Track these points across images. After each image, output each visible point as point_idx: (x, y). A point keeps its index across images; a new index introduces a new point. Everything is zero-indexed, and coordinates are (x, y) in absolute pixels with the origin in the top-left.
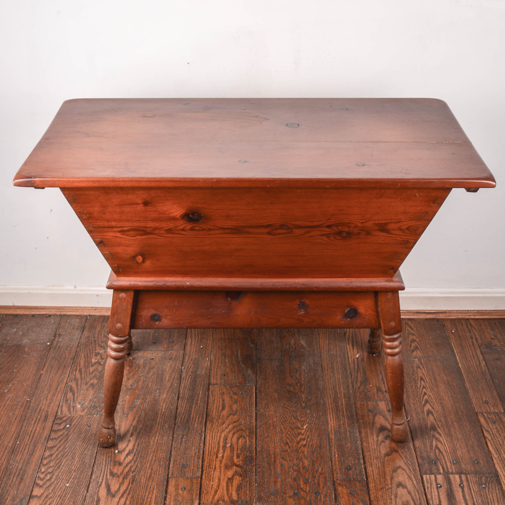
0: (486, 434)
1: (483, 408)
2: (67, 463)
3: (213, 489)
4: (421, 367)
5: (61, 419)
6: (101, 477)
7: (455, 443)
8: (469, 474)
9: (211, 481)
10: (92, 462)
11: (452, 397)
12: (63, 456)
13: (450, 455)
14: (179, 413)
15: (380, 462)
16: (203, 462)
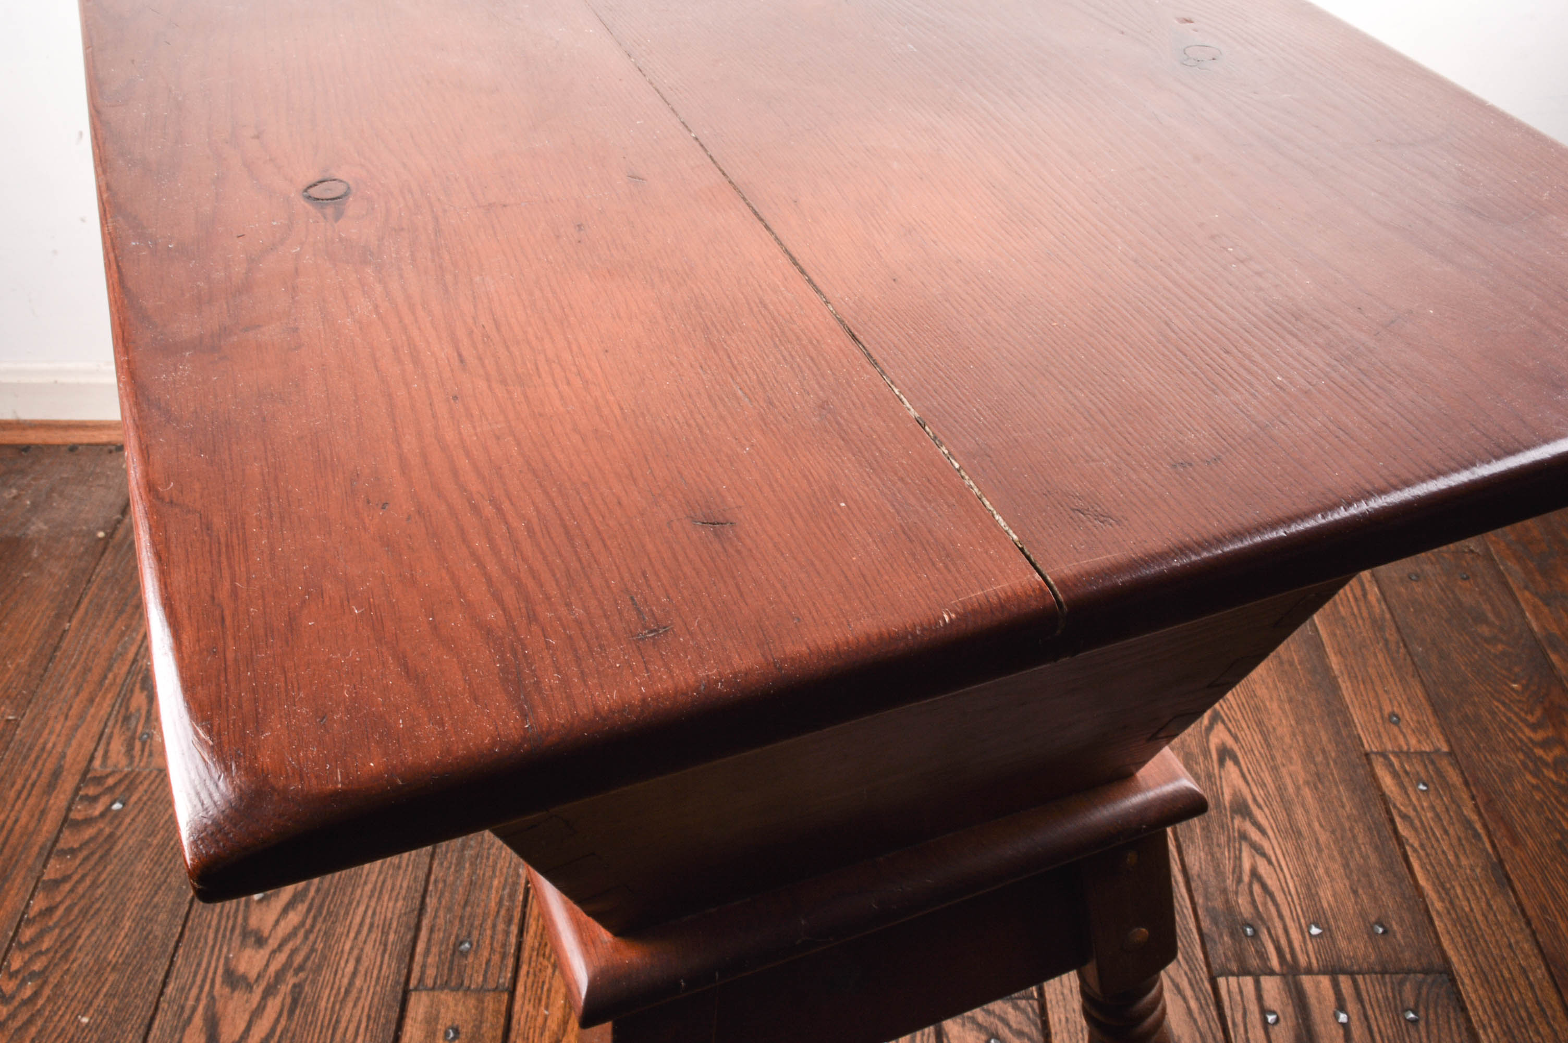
1: (1385, 739)
3: (547, 1033)
5: (99, 780)
6: (195, 991)
7: (1311, 861)
8: (1360, 972)
9: (543, 1003)
11: (1290, 700)
12: (84, 912)
16: (520, 936)
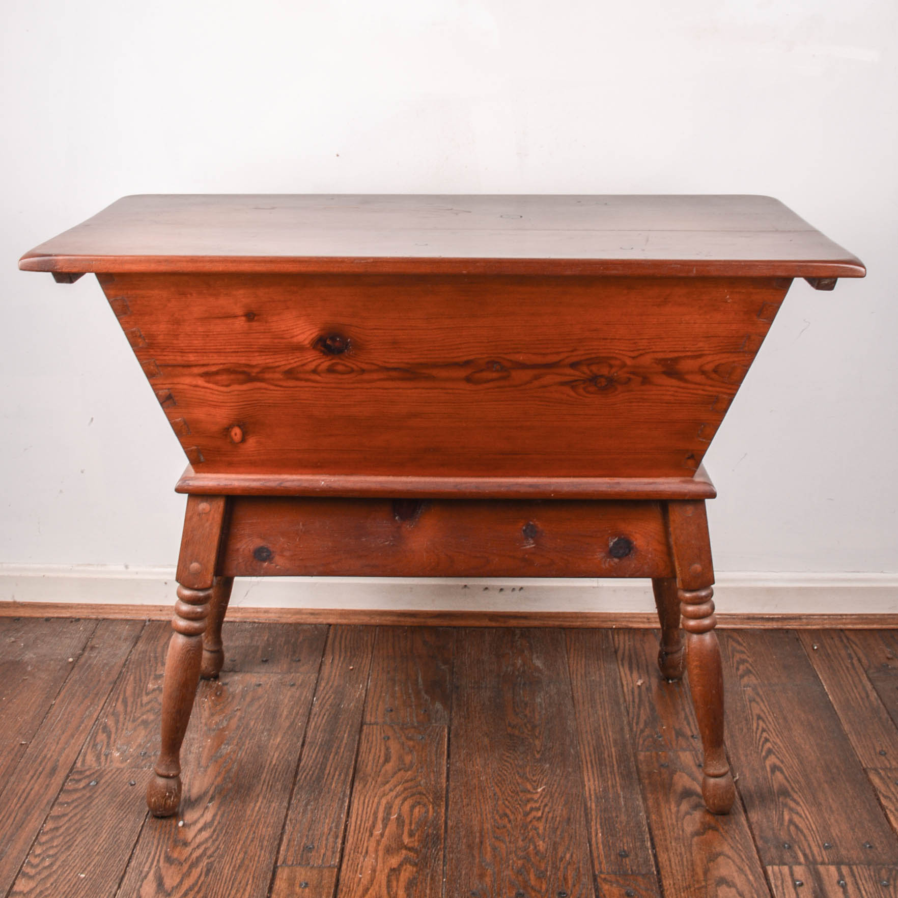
0: (884, 801)
1: (876, 762)
3: (361, 886)
4: (758, 700)
5: (81, 772)
6: (148, 865)
8: (855, 864)
9: (358, 872)
10: (133, 840)
12: (78, 830)
13: (816, 834)
14: (303, 767)
15: (684, 845)
16: (343, 843)
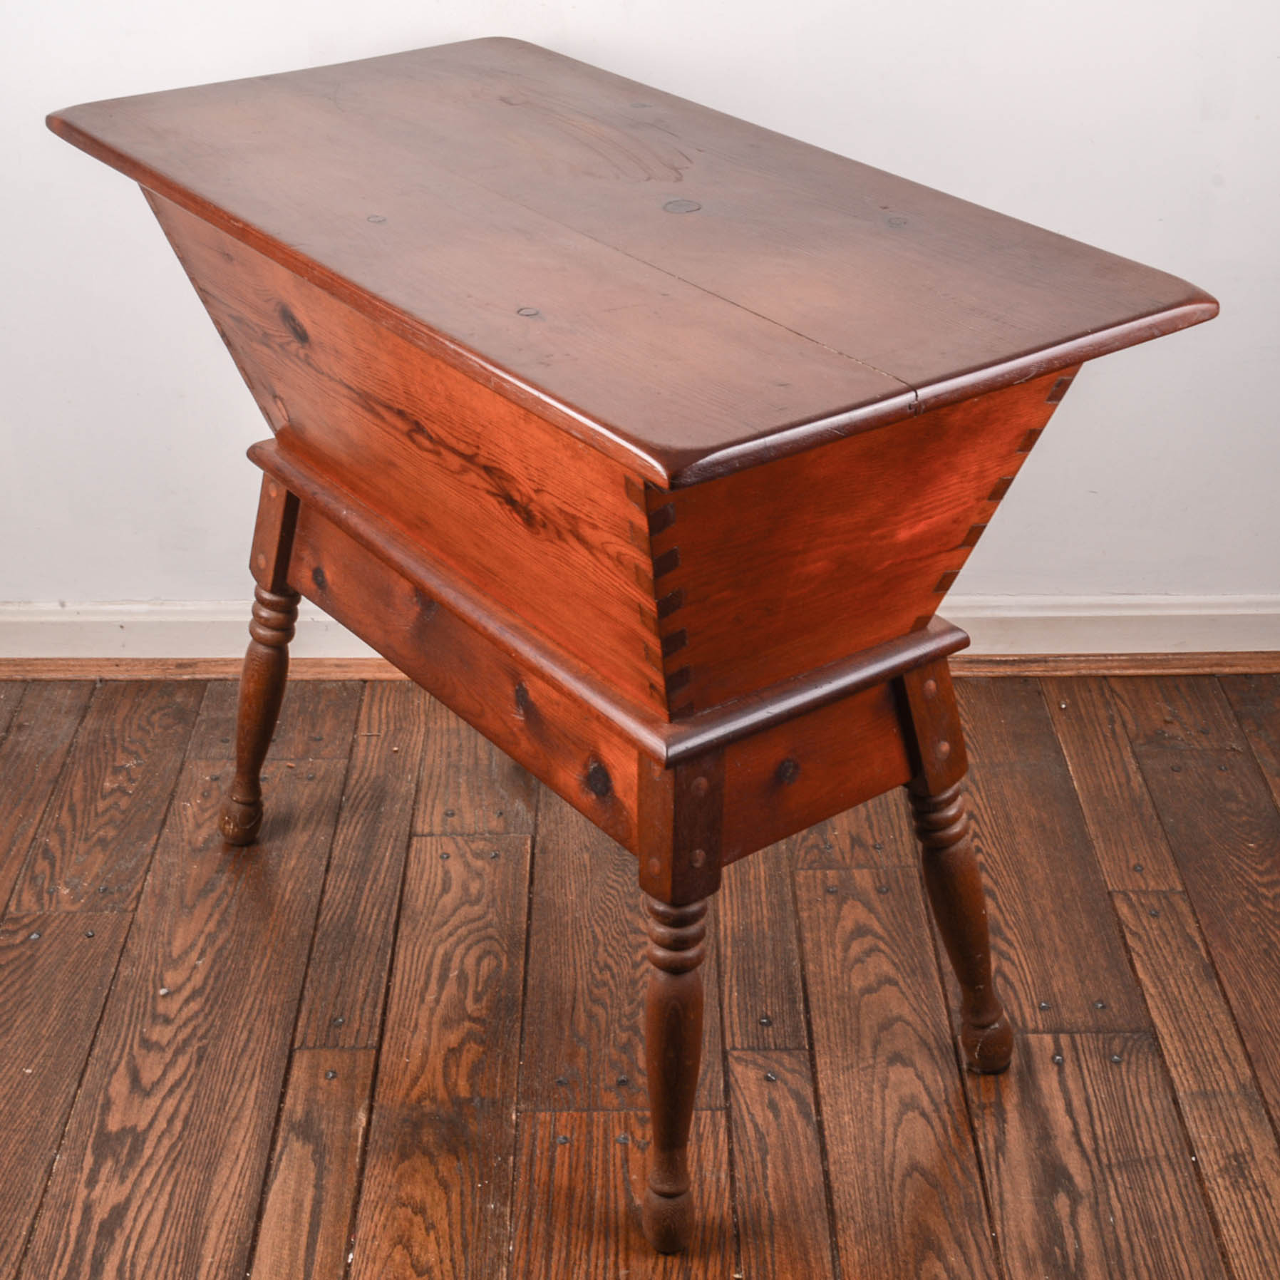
0: (1131, 941)
1: (1127, 882)
2: (28, 1022)
3: (408, 1073)
4: (973, 789)
5: (15, 920)
6: (117, 1052)
7: (1049, 963)
8: (1079, 1032)
9: (405, 1055)
10: (95, 1018)
11: (1048, 857)
12: (17, 1005)
13: (1032, 988)
14: (328, 902)
15: (849, 1006)
16: (384, 1013)
